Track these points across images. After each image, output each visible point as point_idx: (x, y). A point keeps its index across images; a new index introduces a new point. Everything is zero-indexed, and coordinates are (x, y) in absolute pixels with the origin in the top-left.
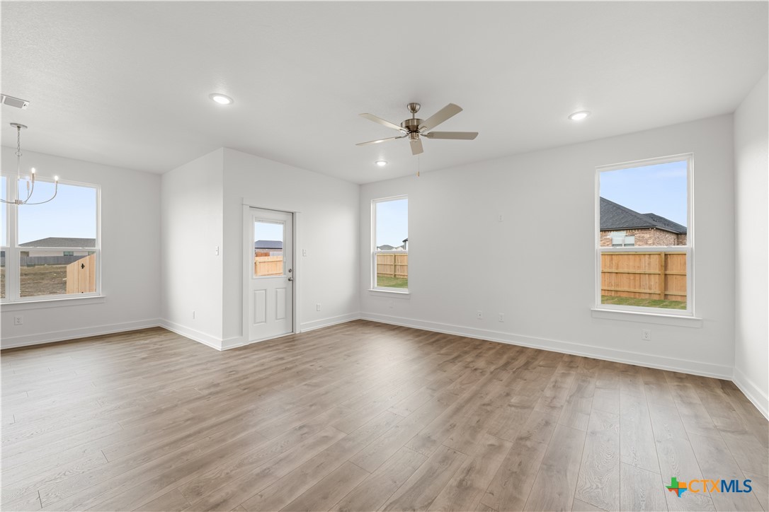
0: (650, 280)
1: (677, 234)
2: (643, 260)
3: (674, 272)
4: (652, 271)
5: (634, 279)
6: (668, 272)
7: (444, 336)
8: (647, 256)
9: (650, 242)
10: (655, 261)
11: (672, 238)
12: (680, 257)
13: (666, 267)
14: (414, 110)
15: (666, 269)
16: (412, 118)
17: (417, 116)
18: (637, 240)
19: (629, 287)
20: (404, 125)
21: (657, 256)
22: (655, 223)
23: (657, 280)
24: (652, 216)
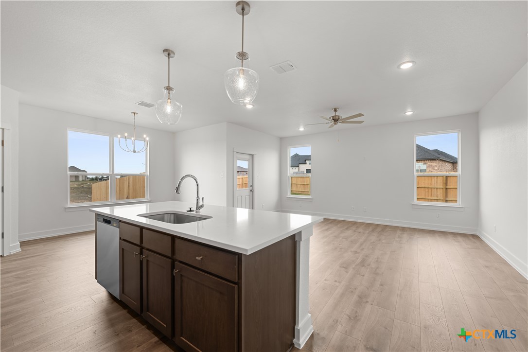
0: (437, 192)
1: (453, 163)
2: (433, 180)
3: (451, 187)
4: (438, 186)
5: (428, 191)
6: (448, 187)
7: (335, 220)
8: (436, 177)
9: (436, 168)
10: (440, 180)
11: (449, 166)
12: (454, 178)
13: (446, 184)
14: (335, 110)
15: (446, 185)
16: (334, 115)
17: (337, 114)
18: (428, 167)
19: (425, 196)
20: (331, 118)
21: (441, 177)
22: (439, 156)
23: (442, 192)
24: (436, 151)
